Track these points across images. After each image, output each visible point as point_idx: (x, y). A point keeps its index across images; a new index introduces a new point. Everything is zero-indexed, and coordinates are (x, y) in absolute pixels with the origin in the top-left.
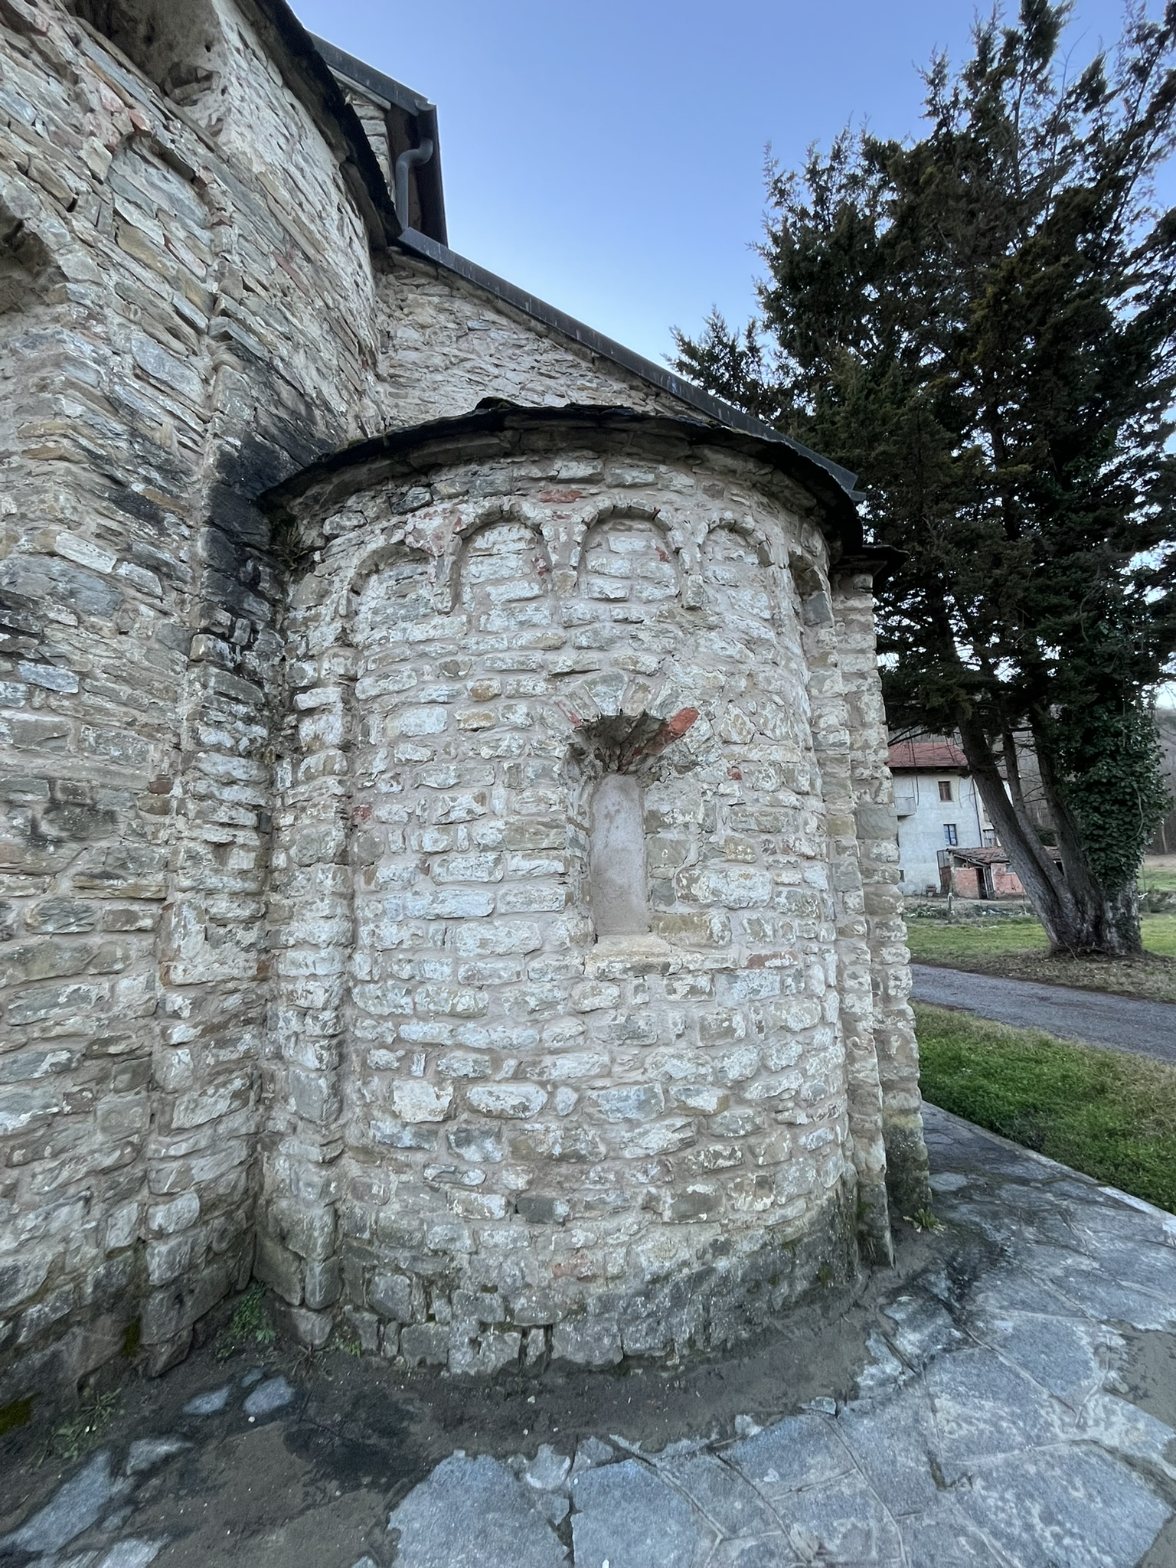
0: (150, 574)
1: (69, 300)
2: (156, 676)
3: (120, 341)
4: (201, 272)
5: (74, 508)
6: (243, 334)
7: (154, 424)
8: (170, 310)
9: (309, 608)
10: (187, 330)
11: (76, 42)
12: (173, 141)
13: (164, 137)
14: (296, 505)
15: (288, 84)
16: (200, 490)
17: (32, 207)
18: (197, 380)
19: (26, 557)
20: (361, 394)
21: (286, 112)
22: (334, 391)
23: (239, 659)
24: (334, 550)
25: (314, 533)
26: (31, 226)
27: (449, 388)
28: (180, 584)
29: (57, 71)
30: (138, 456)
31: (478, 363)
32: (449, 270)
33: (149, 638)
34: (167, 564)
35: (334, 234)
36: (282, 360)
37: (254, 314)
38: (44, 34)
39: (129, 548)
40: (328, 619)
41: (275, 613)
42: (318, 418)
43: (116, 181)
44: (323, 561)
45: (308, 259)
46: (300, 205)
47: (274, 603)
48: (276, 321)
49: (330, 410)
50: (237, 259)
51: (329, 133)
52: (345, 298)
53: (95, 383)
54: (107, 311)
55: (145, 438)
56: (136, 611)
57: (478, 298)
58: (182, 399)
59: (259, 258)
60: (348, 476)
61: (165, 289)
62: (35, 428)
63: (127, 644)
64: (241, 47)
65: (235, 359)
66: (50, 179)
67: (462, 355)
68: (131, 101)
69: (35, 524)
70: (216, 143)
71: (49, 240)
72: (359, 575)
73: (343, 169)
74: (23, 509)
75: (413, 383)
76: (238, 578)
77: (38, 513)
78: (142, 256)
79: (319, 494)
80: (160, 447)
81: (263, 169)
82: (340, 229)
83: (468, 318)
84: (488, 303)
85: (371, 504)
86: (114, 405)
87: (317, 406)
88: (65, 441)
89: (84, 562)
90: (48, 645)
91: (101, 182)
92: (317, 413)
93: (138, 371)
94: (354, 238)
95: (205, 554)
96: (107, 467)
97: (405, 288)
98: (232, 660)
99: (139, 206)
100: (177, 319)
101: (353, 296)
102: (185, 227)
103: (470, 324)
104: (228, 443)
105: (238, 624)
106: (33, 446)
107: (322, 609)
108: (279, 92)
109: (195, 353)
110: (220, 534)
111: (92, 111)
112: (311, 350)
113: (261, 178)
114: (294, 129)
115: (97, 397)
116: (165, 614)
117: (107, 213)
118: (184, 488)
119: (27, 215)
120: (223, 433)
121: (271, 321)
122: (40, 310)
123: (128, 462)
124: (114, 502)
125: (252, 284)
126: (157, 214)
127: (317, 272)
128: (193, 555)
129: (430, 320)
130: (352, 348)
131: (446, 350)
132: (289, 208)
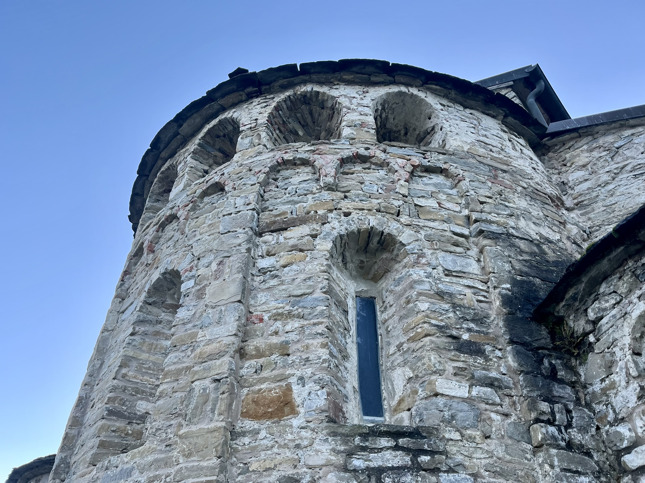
0: (489, 389)
1: (408, 254)
2: (517, 466)
3: (434, 262)
4: (458, 209)
5: (439, 362)
6: (488, 226)
7: (462, 297)
8: (450, 234)
9: (603, 380)
10: (461, 239)
11: (384, 151)
12: (429, 161)
13: (425, 162)
14: (561, 309)
15: (465, 107)
16: (497, 324)
17: (385, 223)
18: (474, 263)
19: (424, 401)
20: (564, 223)
21: (469, 118)
22: (548, 230)
23: (566, 437)
24: (604, 329)
25: (582, 322)
26: (386, 231)
27: (622, 189)
28: (507, 391)
29: (381, 166)
30: (460, 318)
31: (635, 162)
32: (586, 127)
33: (503, 436)
34: (496, 379)
35: (512, 153)
36: (513, 228)
37: (490, 213)
38: (374, 156)
39: (473, 377)
40: (623, 383)
41: (577, 393)
42: (547, 250)
43: (412, 192)
44: (598, 340)
45: (505, 171)
46: (491, 150)
47: (573, 385)
48: (502, 210)
49: (551, 242)
50: (472, 192)
51: (491, 112)
52: (531, 179)
53: (429, 288)
54: (425, 251)
55: (460, 306)
56: (490, 418)
57: (614, 128)
58: (471, 276)
59: (482, 186)
60: (594, 272)
61: (445, 226)
62: (410, 325)
63: (493, 445)
64: (442, 107)
65: (490, 240)
66: (389, 208)
67: (621, 165)
68: (409, 157)
69: (423, 379)
70: (446, 150)
71: (395, 232)
72: (635, 339)
73: (504, 123)
74: (416, 373)
75: (594, 200)
76: (542, 375)
77: (423, 372)
78: (432, 217)
79: (576, 294)
80: (469, 308)
81: (469, 147)
82: (514, 148)
83: (612, 143)
84: (623, 127)
85: (621, 283)
86: (441, 295)
87: (543, 244)
88: (426, 325)
89: (453, 394)
90: (451, 458)
91: (406, 197)
92: (544, 247)
93: (446, 272)
94: (522, 148)
95: (516, 365)
96: (448, 331)
97: (562, 154)
98: (563, 439)
99: (423, 197)
100: (456, 237)
101: (535, 175)
102: (445, 193)
103: (616, 145)
104: (503, 288)
105: (556, 409)
106: (412, 335)
107: (614, 377)
108: (463, 113)
109: (468, 249)
110: (519, 347)
111: (396, 171)
112: (526, 215)
113: (470, 151)
114: (475, 122)
115: (432, 295)
116: (507, 415)
117: (412, 207)
118: (489, 327)
119: (384, 227)
120: (499, 284)
121: (500, 212)
122: (396, 266)
123: (456, 323)
124: (457, 350)
125: (483, 199)
126: (432, 195)
127: (512, 175)
128: (509, 367)
129: (587, 160)
130: (547, 201)
131: (607, 169)
132: (486, 156)
